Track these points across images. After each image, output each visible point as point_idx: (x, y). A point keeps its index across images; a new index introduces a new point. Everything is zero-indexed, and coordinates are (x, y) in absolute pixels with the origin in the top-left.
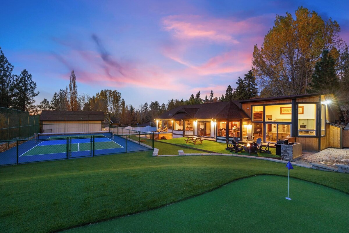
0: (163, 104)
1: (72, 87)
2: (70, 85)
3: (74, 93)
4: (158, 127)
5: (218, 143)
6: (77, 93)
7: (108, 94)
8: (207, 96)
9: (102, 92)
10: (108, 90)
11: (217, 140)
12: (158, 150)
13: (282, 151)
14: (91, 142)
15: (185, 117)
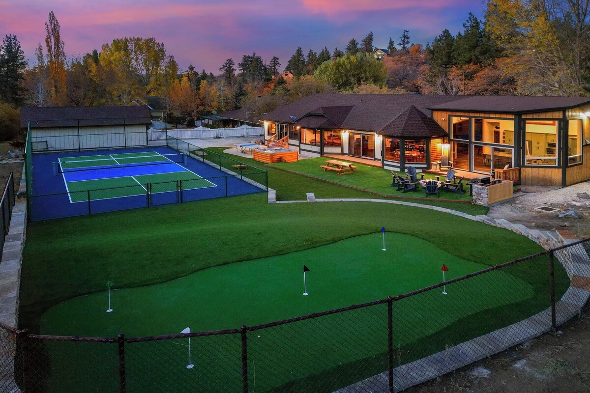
0: (274, 58)
1: (53, 44)
2: (48, 40)
3: (57, 55)
4: (268, 134)
5: (384, 172)
6: (64, 55)
7: (131, 46)
8: (392, 40)
9: (116, 42)
10: (130, 39)
11: (385, 166)
12: (275, 191)
13: (474, 193)
14: (178, 187)
15: (323, 124)
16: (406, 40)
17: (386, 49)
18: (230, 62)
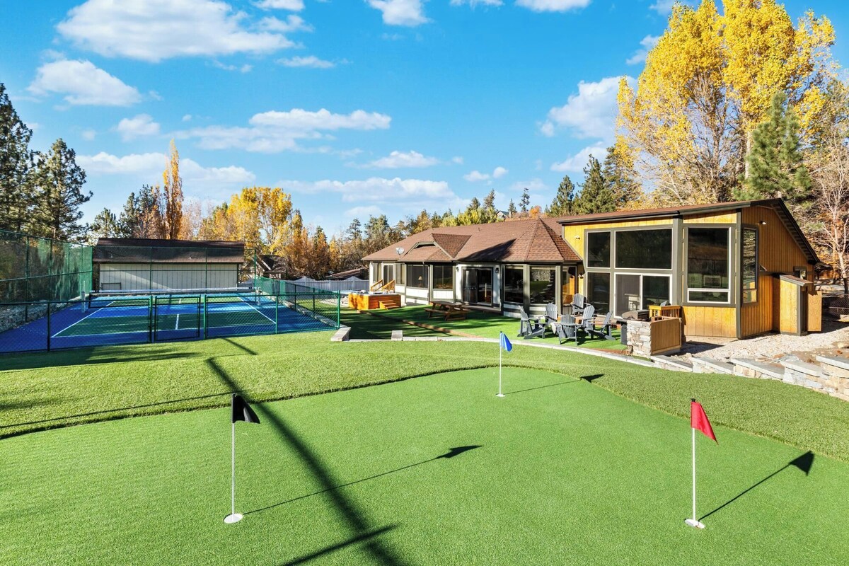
1: (171, 181)
3: (174, 196)
4: (374, 281)
8: (513, 202)
9: (246, 192)
10: (259, 188)
11: (505, 312)
12: (349, 328)
13: (629, 335)
15: (433, 255)
16: (526, 200)
17: (507, 211)
18: (357, 223)
